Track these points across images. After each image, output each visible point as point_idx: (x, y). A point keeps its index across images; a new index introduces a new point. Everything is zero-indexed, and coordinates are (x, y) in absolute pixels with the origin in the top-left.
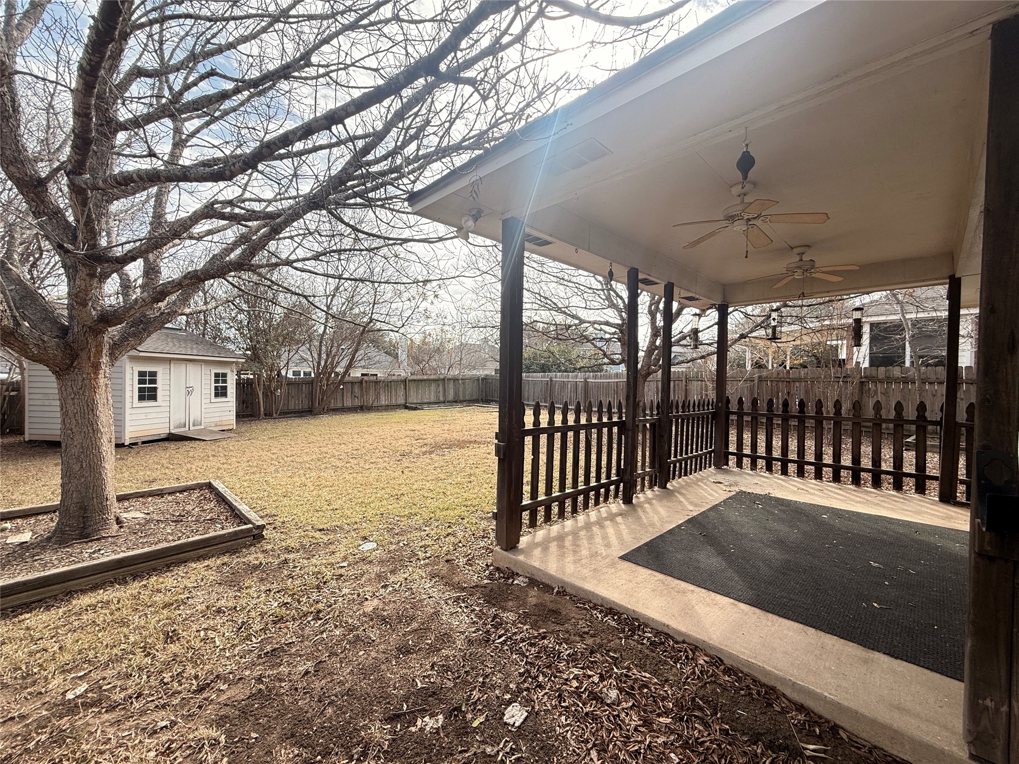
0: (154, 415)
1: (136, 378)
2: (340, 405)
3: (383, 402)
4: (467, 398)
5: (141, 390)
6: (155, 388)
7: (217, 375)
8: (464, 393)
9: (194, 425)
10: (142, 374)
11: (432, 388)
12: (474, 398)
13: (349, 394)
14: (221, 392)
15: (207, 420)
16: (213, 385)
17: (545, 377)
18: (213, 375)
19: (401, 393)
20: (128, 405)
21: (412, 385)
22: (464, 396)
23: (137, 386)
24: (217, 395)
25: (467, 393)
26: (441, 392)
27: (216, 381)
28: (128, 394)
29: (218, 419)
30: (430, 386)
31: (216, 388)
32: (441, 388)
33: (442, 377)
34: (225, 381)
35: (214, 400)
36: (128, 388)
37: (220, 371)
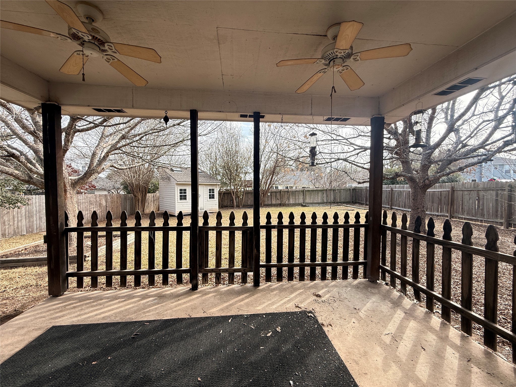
0: (186, 205)
1: (179, 191)
2: (270, 203)
3: (292, 202)
4: (342, 201)
5: (181, 196)
6: (186, 195)
7: (210, 190)
8: (340, 198)
9: (201, 210)
10: (181, 190)
11: (319, 195)
12: (347, 200)
13: (275, 198)
14: (212, 197)
15: (206, 208)
16: (209, 194)
17: (388, 188)
18: (208, 190)
19: (301, 197)
20: (176, 202)
21: (307, 193)
22: (340, 200)
23: (179, 194)
24: (210, 198)
25: (342, 198)
26: (325, 197)
27: (210, 192)
28: (176, 197)
29: (211, 208)
30: (318, 194)
31: (210, 195)
32: (325, 195)
33: (326, 189)
34: (213, 192)
35: (209, 200)
36: (176, 195)
37: (211, 188)
